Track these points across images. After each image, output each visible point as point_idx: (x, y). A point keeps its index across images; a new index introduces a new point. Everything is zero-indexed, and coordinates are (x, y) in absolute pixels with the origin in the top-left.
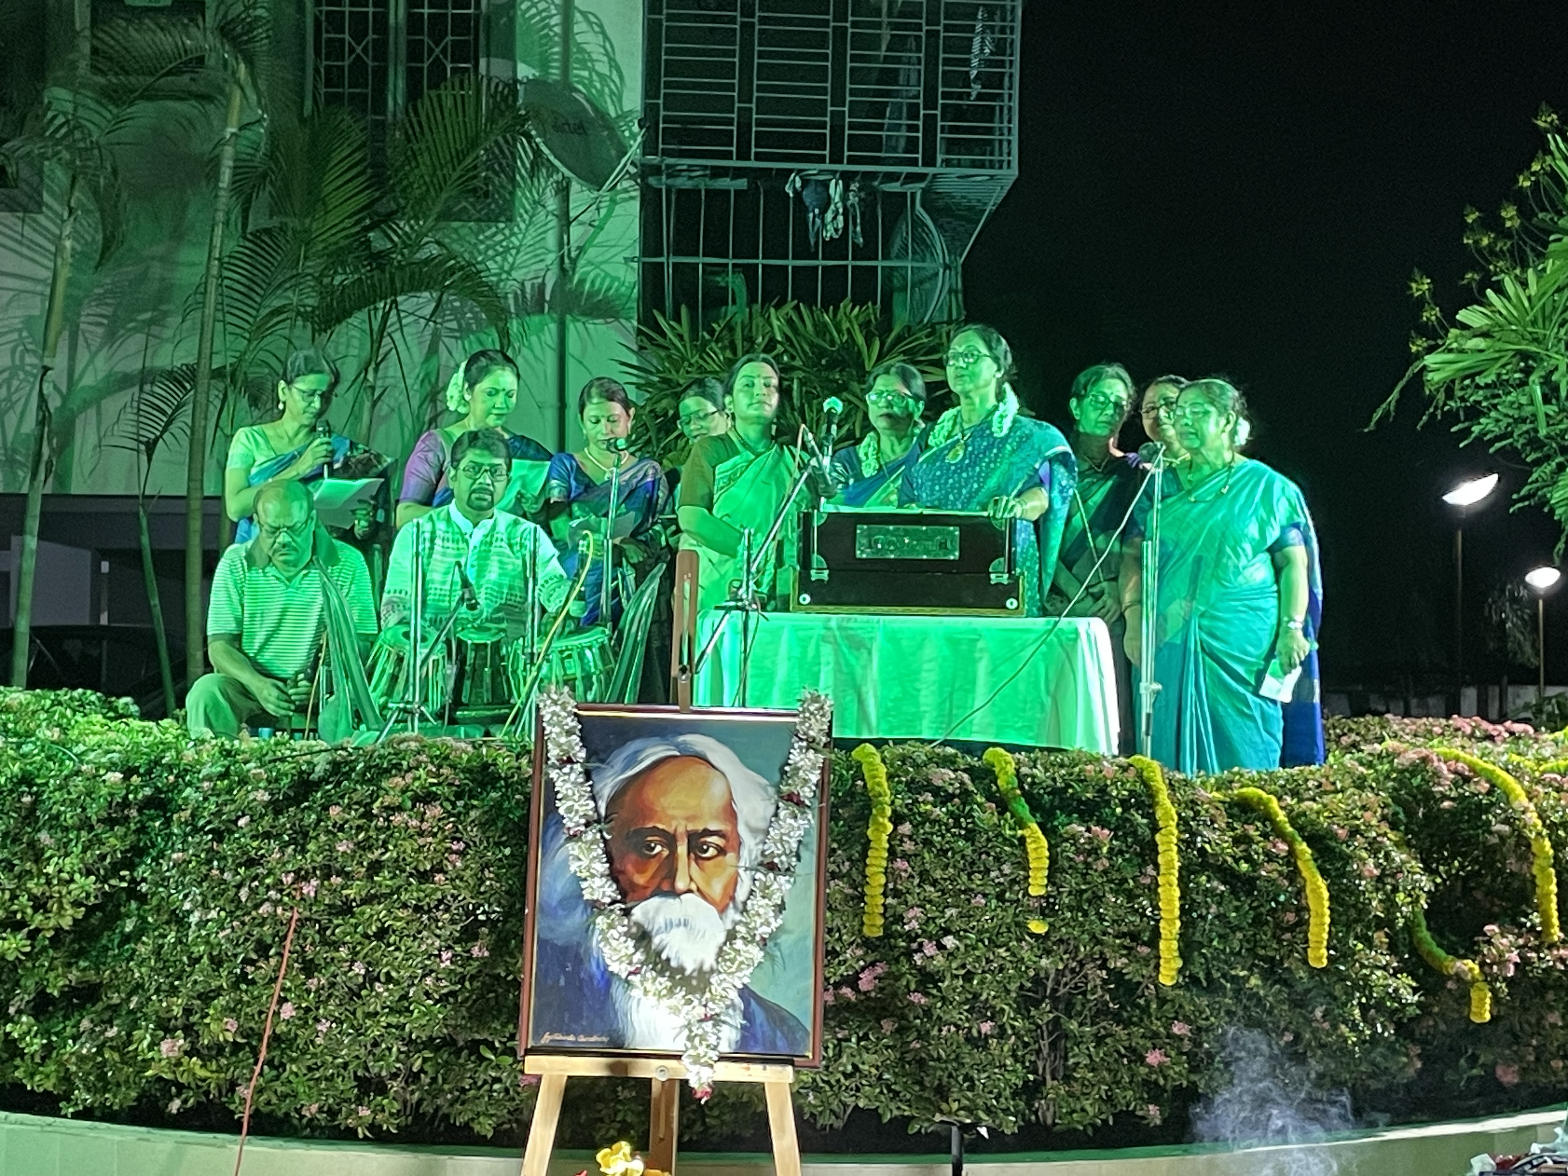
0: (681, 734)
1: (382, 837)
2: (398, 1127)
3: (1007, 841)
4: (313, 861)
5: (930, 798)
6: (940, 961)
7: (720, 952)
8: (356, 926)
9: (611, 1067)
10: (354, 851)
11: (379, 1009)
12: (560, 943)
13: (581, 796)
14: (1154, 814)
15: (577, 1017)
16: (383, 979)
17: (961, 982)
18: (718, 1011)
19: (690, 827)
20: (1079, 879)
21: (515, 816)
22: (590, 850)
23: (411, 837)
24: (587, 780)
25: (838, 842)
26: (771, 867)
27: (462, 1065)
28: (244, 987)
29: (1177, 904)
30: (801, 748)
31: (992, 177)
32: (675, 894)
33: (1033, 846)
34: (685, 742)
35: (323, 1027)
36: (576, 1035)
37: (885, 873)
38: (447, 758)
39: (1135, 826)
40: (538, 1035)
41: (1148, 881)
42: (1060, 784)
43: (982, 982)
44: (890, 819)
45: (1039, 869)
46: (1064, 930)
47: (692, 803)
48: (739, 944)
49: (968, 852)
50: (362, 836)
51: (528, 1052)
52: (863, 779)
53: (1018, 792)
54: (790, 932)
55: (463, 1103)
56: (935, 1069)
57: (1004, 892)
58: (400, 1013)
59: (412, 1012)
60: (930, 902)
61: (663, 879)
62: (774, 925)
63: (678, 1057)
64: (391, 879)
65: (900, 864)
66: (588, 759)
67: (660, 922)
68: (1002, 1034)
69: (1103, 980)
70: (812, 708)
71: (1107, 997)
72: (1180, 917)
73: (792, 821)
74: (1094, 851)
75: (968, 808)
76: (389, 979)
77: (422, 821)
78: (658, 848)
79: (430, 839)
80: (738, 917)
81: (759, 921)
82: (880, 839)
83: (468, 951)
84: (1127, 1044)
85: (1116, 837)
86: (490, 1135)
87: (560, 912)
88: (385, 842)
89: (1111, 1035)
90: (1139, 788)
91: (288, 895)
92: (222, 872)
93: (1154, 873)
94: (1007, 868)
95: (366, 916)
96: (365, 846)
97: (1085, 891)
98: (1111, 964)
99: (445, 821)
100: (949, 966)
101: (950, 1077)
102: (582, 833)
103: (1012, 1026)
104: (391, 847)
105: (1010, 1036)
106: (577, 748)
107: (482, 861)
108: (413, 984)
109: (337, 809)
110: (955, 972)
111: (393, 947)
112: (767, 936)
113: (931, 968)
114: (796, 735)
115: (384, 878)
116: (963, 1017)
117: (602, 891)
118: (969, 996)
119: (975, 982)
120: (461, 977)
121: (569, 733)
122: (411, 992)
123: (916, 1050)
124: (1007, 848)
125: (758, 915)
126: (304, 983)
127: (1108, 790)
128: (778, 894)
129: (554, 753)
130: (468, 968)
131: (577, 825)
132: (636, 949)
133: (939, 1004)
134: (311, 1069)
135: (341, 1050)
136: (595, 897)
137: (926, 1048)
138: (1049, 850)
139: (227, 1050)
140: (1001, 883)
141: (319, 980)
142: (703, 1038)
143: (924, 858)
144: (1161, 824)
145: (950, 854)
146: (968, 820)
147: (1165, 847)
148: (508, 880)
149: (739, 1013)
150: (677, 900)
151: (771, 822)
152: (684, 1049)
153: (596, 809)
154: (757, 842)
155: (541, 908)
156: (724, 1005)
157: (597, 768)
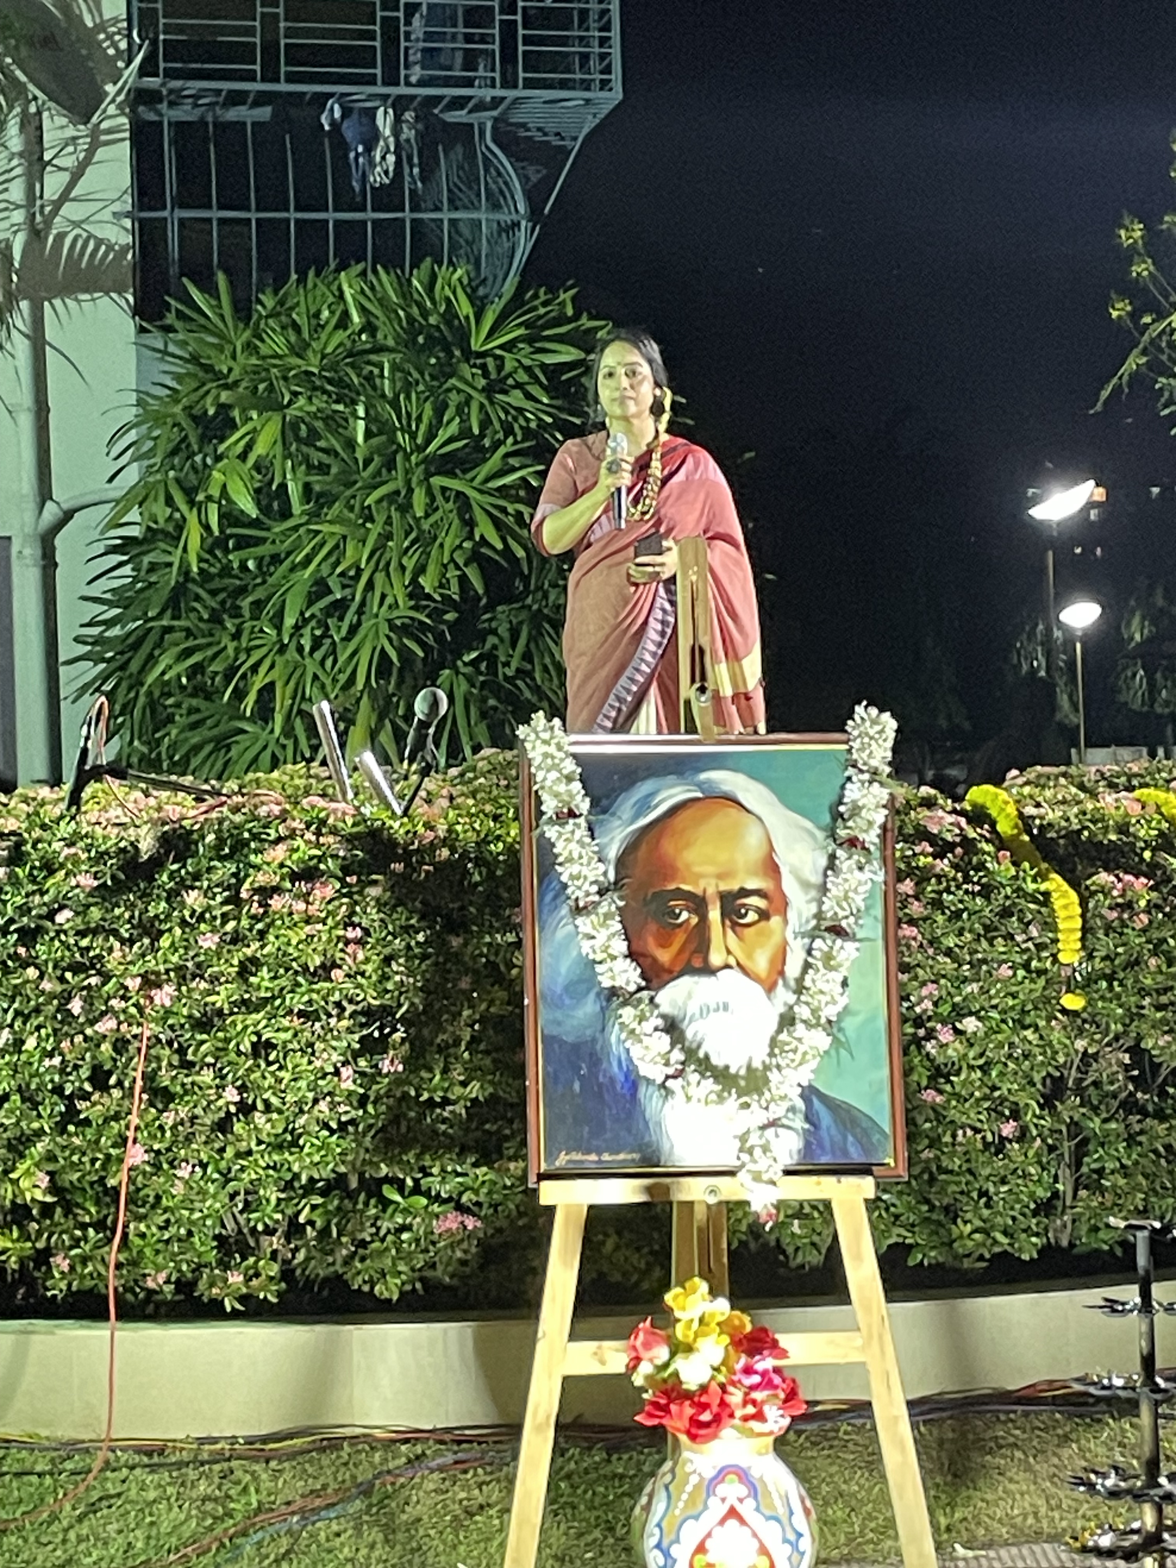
0: (704, 770)
1: (260, 926)
2: (279, 1294)
3: (1031, 897)
4: (165, 962)
5: (930, 850)
6: (955, 1050)
7: (773, 1043)
8: (227, 1041)
9: (649, 1190)
10: (220, 947)
11: (253, 1145)
12: (570, 1039)
13: (588, 858)
15: (598, 1129)
16: (260, 1106)
17: (979, 1074)
19: (724, 887)
22: (604, 925)
23: (295, 925)
26: (837, 931)
27: (360, 1212)
28: (71, 1128)
30: (863, 782)
31: (588, 101)
32: (709, 971)
33: (1061, 902)
34: (708, 781)
35: (184, 1172)
36: (599, 1154)
38: (323, 823)
40: (551, 1156)
42: (1076, 825)
43: (1001, 1074)
45: (1072, 931)
48: (800, 1030)
50: (231, 926)
51: (541, 1177)
53: (1026, 838)
54: (855, 1014)
55: (363, 1259)
56: (947, 1183)
57: (1030, 960)
58: (282, 1148)
59: (302, 1148)
60: (944, 976)
61: (695, 952)
62: (841, 1005)
63: (731, 1173)
64: (272, 979)
65: (908, 931)
66: (592, 811)
67: (692, 1009)
68: (1023, 1136)
69: (1125, 1066)
70: (872, 732)
71: (1131, 1087)
73: (856, 872)
74: (1129, 906)
75: (975, 860)
76: (268, 1107)
77: (308, 904)
78: (685, 915)
79: (320, 926)
81: (824, 999)
83: (376, 1066)
86: (395, 1297)
87: (567, 1001)
88: (262, 934)
89: (1142, 1132)
91: (135, 1004)
94: (1034, 931)
95: (239, 1027)
96: (237, 939)
97: (1120, 955)
98: (1148, 1044)
99: (336, 903)
100: (966, 1055)
101: (962, 1193)
102: (596, 904)
103: (1036, 1125)
104: (271, 938)
105: (1034, 1139)
106: (579, 798)
107: (387, 951)
108: (302, 1111)
109: (194, 894)
110: (973, 1062)
111: (276, 1066)
112: (834, 1019)
113: (940, 1060)
114: (854, 766)
115: (263, 979)
116: (981, 1117)
117: (624, 976)
118: (988, 1091)
119: (994, 1074)
120: (363, 1101)
121: (569, 779)
122: (302, 1120)
123: (928, 1160)
124: (1032, 906)
125: (822, 992)
126: (158, 1119)
127: (1132, 830)
128: (847, 964)
129: (549, 806)
130: (375, 1087)
131: (588, 894)
132: (673, 1045)
133: (954, 1103)
134: (160, 1228)
135: (203, 1201)
136: (617, 984)
137: (937, 1158)
138: (1081, 905)
139: (34, 1212)
140: (1028, 949)
141: (177, 1113)
142: (766, 1149)
143: (935, 922)
145: (965, 916)
146: (981, 874)
148: (423, 973)
149: (801, 1116)
150: (713, 978)
151: (826, 876)
152: (738, 1163)
153: (605, 874)
154: (809, 902)
155: (544, 997)
156: (786, 1105)
157: (603, 821)
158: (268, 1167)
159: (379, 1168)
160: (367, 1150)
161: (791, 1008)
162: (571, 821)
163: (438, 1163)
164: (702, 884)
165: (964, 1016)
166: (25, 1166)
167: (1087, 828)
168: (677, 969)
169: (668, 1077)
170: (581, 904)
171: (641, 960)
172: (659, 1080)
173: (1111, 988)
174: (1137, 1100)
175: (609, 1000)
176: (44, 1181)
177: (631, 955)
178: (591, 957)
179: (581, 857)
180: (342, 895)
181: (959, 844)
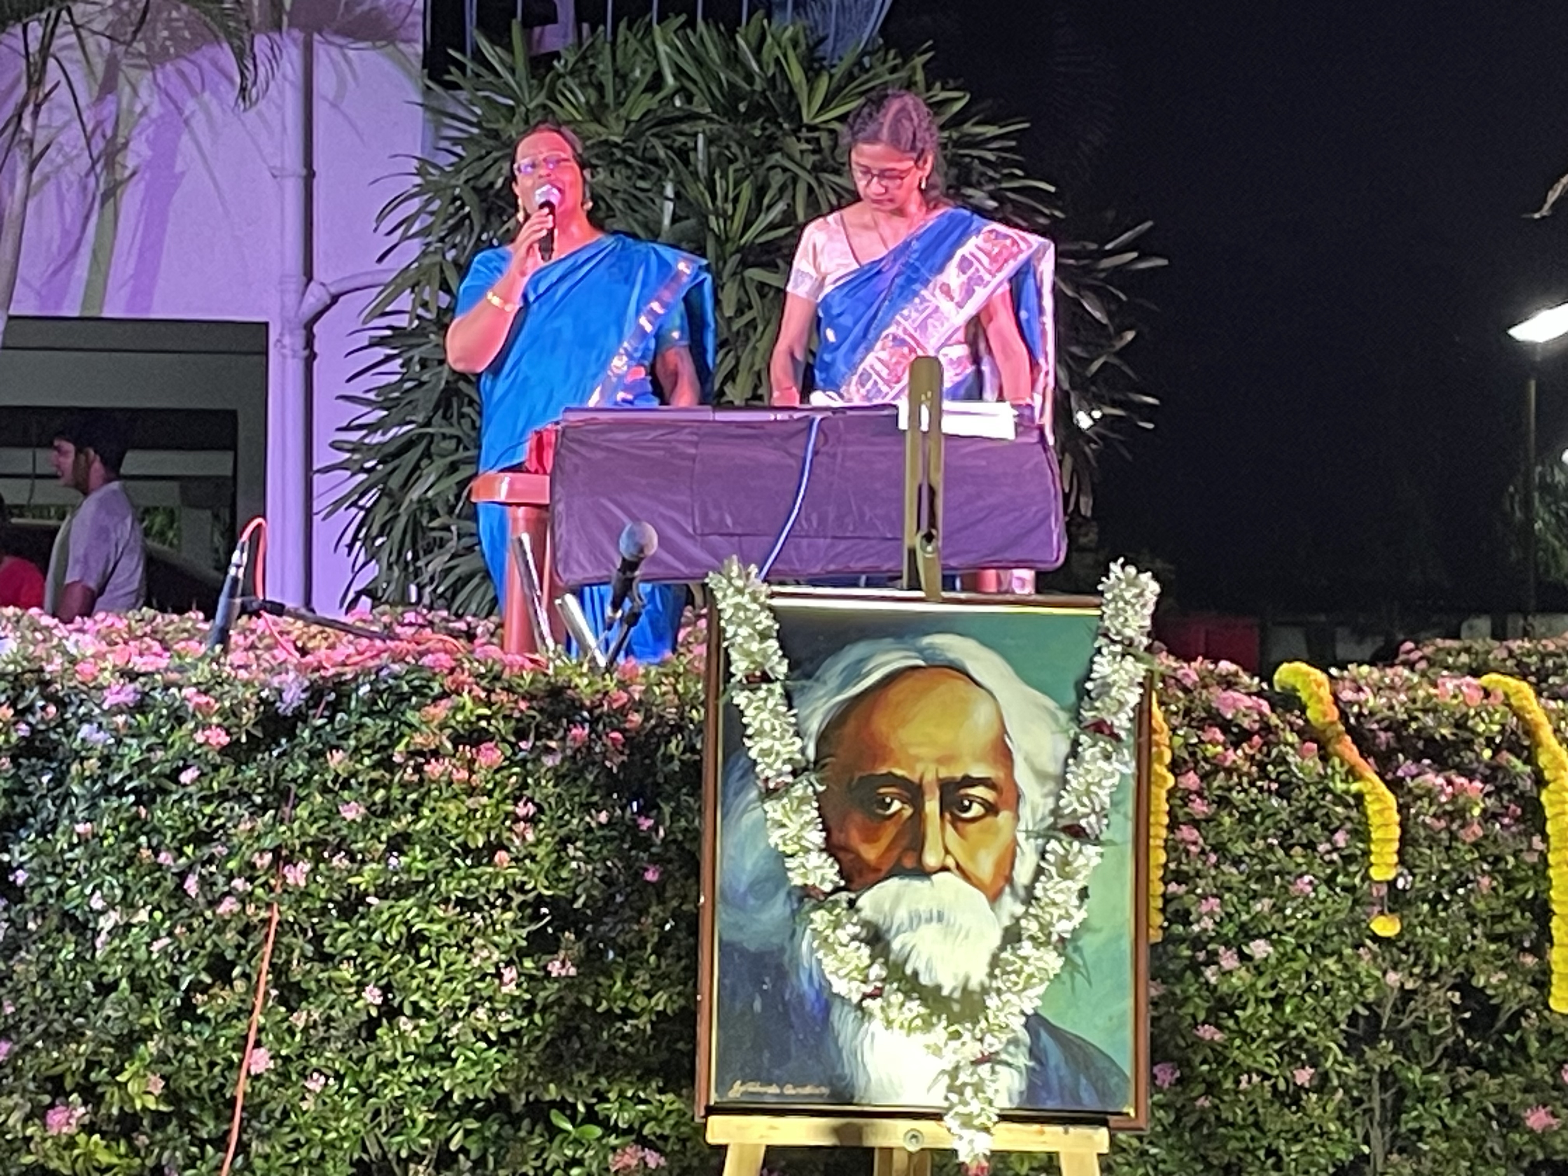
0: (927, 634)
1: (413, 796)
3: (1339, 799)
4: (302, 834)
5: (1220, 737)
6: (1241, 978)
7: (995, 961)
8: (369, 931)
9: (836, 1131)
10: (366, 819)
11: (398, 1055)
12: (752, 947)
13: (783, 731)
14: (1537, 759)
15: (782, 1056)
16: (407, 1010)
17: (1269, 1009)
18: (997, 1047)
19: (944, 773)
20: (1443, 856)
22: (798, 811)
23: (455, 796)
26: (1076, 832)
27: (523, 1141)
28: (187, 1025)
30: (1114, 655)
32: (922, 873)
33: (1377, 807)
34: (931, 646)
35: (315, 1084)
36: (781, 1087)
37: (1165, 848)
38: (497, 678)
39: (1511, 776)
40: (723, 1085)
41: (1534, 858)
42: (1399, 715)
43: (1297, 1009)
44: (1170, 769)
45: (1386, 841)
47: (944, 736)
48: (1027, 948)
50: (380, 795)
51: (711, 1110)
53: (1341, 727)
54: (1095, 931)
56: (1227, 1138)
57: (1335, 874)
58: (432, 1061)
59: (454, 1061)
60: (1229, 889)
61: (906, 850)
62: (1077, 919)
63: (937, 1117)
64: (426, 860)
65: (1187, 833)
66: (790, 675)
67: (902, 915)
68: (1322, 1085)
69: (1455, 1007)
70: (1128, 595)
71: (1461, 1032)
73: (1102, 764)
74: (1459, 814)
75: (1275, 751)
76: (417, 1011)
77: (472, 772)
78: (896, 805)
79: (485, 800)
80: (1020, 909)
81: (1056, 912)
82: (1160, 797)
83: (545, 967)
84: (1497, 1099)
85: (1489, 793)
87: (751, 901)
88: (417, 805)
89: (1471, 1087)
90: (1512, 721)
91: (262, 885)
92: (156, 852)
93: (1542, 847)
95: (385, 916)
96: (386, 811)
98: (1480, 981)
99: (505, 773)
100: (1253, 985)
101: (1246, 1150)
102: (788, 786)
103: (1339, 1074)
104: (426, 812)
105: (1335, 1090)
106: (776, 659)
107: (563, 832)
108: (456, 1019)
109: (338, 755)
110: (1261, 994)
111: (427, 963)
112: (1067, 936)
113: (1224, 988)
114: (1106, 635)
115: (415, 859)
116: (1271, 1061)
117: (819, 873)
118: (1280, 1030)
119: (1288, 1009)
120: (530, 1008)
121: (764, 636)
122: (454, 1030)
123: (1203, 1110)
124: (1339, 809)
125: (1054, 904)
126: (286, 1019)
127: (1470, 723)
128: (1084, 873)
129: (740, 667)
130: (542, 994)
131: (780, 774)
132: (873, 959)
133: (1238, 1042)
134: (288, 1150)
135: (338, 1120)
136: (810, 882)
137: (1217, 1107)
138: (1399, 811)
139: (145, 1122)
140: (1332, 862)
141: (309, 1014)
142: (978, 1088)
143: (1220, 824)
144: (1547, 775)
145: (1258, 818)
146: (1281, 769)
147: (1557, 809)
148: (604, 860)
149: (1024, 1050)
150: (927, 883)
151: (1066, 765)
152: (946, 1104)
153: (803, 751)
154: (1046, 796)
155: (723, 895)
156: (1004, 1038)
157: (803, 687)
158: (415, 1082)
159: (547, 1090)
160: (531, 1068)
161: (1018, 920)
162: (764, 686)
163: (616, 1089)
165: (1254, 938)
166: (133, 1068)
167: (1416, 719)
168: (885, 868)
169: (865, 996)
170: (771, 785)
171: (841, 855)
172: (856, 998)
173: (1434, 912)
174: (1466, 1048)
175: (801, 900)
176: (157, 1086)
177: (830, 848)
178: (781, 848)
179: (774, 729)
180: (513, 764)
181: (1257, 733)
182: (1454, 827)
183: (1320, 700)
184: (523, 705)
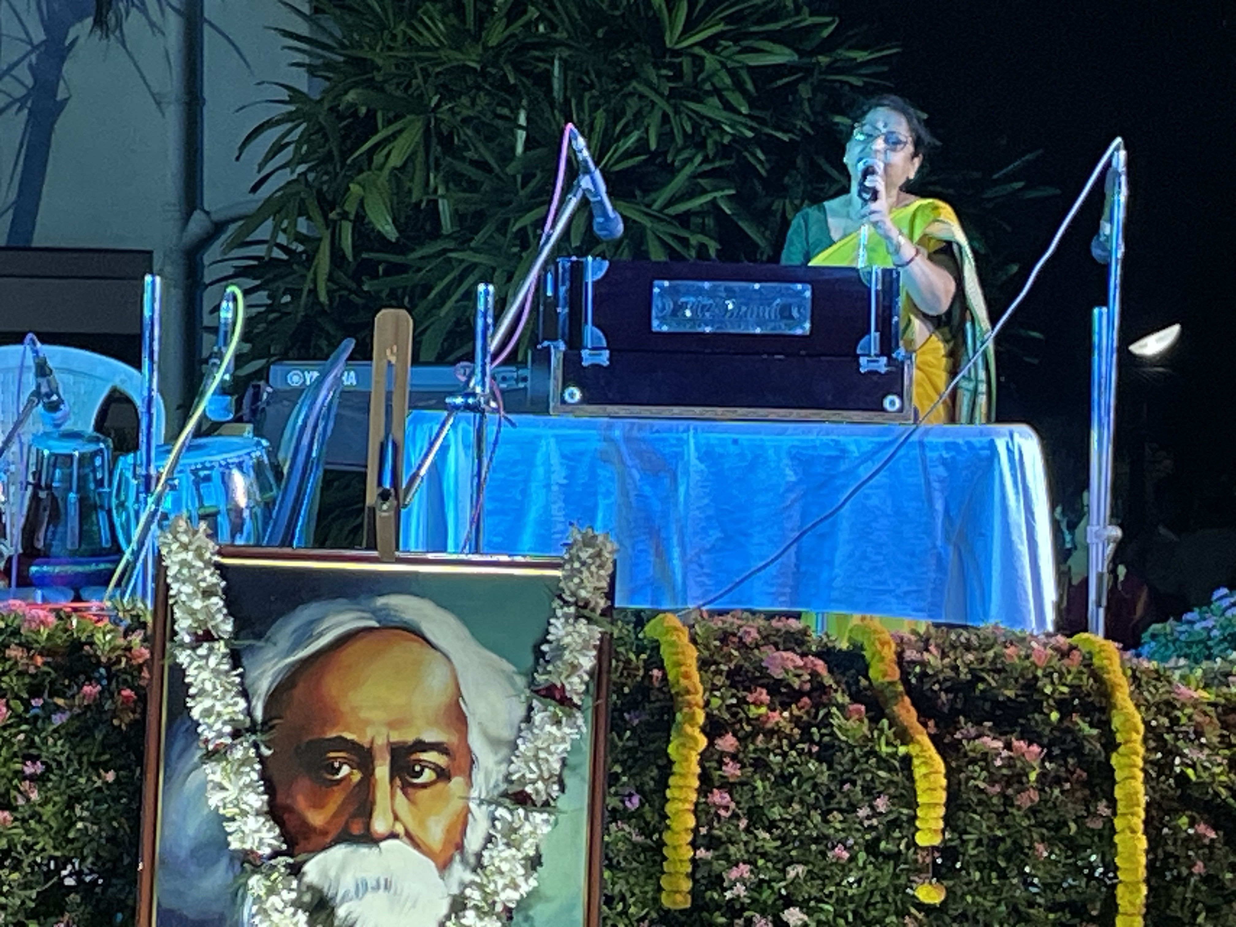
0: (382, 594)
3: (884, 763)
5: (765, 697)
12: (192, 915)
13: (227, 690)
14: (1108, 722)
19: (395, 737)
20: (994, 821)
21: (122, 722)
22: (238, 774)
24: (235, 667)
25: (623, 763)
26: (521, 799)
29: (1143, 860)
30: (566, 616)
32: (370, 839)
33: (923, 770)
34: (386, 607)
39: (1079, 741)
41: (1097, 825)
42: (964, 675)
44: (703, 730)
45: (932, 806)
46: (969, 899)
47: (398, 700)
48: (470, 917)
49: (824, 778)
52: (661, 668)
53: (901, 688)
54: (548, 901)
57: (877, 840)
60: (764, 855)
61: (354, 816)
62: (525, 889)
65: (719, 797)
66: (236, 634)
67: (347, 883)
70: (584, 555)
72: (1147, 881)
73: (554, 729)
74: (1017, 779)
75: (822, 713)
78: (345, 770)
81: (501, 882)
82: (687, 759)
85: (1049, 757)
90: (1088, 683)
93: (1107, 812)
94: (882, 804)
97: (1002, 839)
99: (14, 731)
102: (228, 748)
106: (219, 617)
112: (512, 905)
114: (560, 597)
117: (258, 837)
121: (208, 594)
124: (882, 774)
127: (1039, 684)
128: (532, 841)
129: (184, 625)
131: (219, 735)
136: (248, 847)
138: (948, 776)
140: (873, 828)
143: (756, 788)
144: (1119, 738)
145: (794, 782)
146: (824, 731)
147: (1126, 773)
148: (110, 820)
150: (375, 850)
154: (499, 761)
155: (162, 862)
157: (250, 647)
161: (464, 888)
162: (207, 645)
164: (370, 732)
165: (790, 906)
167: (983, 680)
168: (332, 835)
170: (212, 747)
171: (284, 818)
178: (221, 811)
179: (215, 689)
180: (21, 720)
181: (809, 694)
182: (1010, 791)
183: (882, 659)
184: (39, 660)
